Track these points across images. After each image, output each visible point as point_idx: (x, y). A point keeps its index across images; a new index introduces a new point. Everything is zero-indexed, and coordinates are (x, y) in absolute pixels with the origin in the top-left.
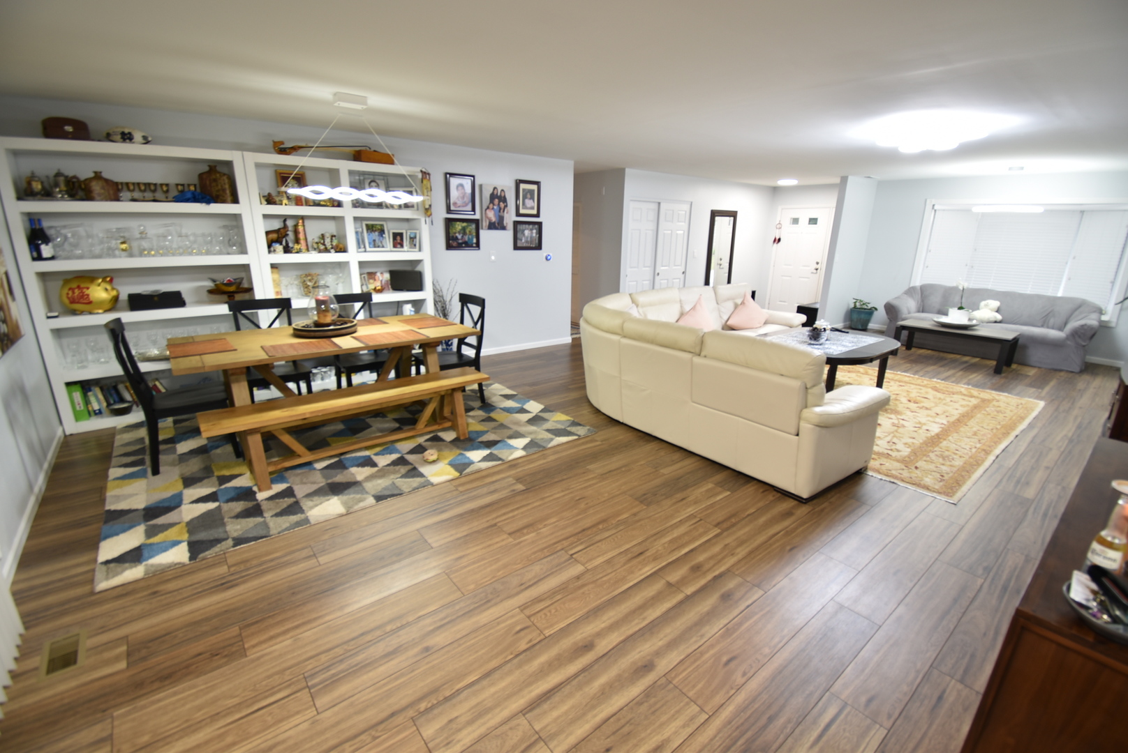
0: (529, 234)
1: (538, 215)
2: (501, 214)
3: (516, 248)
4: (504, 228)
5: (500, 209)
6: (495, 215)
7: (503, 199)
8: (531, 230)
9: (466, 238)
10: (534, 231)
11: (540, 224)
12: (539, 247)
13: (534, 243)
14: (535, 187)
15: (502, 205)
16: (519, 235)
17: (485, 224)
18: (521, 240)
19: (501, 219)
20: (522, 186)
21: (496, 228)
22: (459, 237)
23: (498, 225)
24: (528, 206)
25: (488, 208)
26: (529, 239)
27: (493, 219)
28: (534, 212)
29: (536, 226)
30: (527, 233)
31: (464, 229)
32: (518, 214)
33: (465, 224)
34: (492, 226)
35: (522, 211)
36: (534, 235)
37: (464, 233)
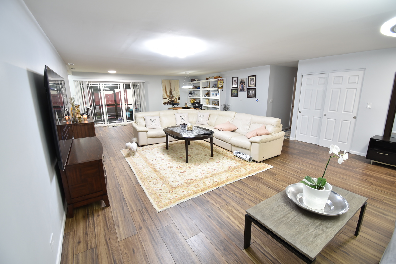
0: (252, 92)
1: (255, 86)
2: (243, 87)
3: (247, 97)
4: (244, 91)
5: (243, 85)
6: (241, 87)
7: (244, 82)
8: (252, 91)
9: (235, 94)
10: (253, 92)
11: (255, 89)
12: (255, 97)
13: (253, 95)
14: (254, 77)
15: (243, 84)
16: (249, 93)
17: (239, 90)
18: (249, 94)
19: (243, 88)
20: (250, 78)
21: (242, 91)
22: (234, 94)
23: (242, 90)
24: (252, 83)
25: (240, 85)
26: (251, 94)
27: (241, 89)
28: (254, 85)
29: (254, 90)
30: (251, 92)
31: (235, 91)
32: (249, 86)
33: (235, 90)
34: (241, 91)
35: (250, 85)
36: (253, 93)
37: (235, 93)
